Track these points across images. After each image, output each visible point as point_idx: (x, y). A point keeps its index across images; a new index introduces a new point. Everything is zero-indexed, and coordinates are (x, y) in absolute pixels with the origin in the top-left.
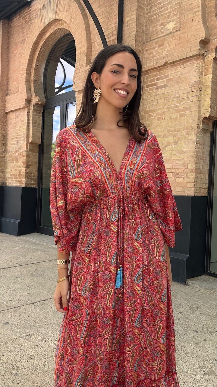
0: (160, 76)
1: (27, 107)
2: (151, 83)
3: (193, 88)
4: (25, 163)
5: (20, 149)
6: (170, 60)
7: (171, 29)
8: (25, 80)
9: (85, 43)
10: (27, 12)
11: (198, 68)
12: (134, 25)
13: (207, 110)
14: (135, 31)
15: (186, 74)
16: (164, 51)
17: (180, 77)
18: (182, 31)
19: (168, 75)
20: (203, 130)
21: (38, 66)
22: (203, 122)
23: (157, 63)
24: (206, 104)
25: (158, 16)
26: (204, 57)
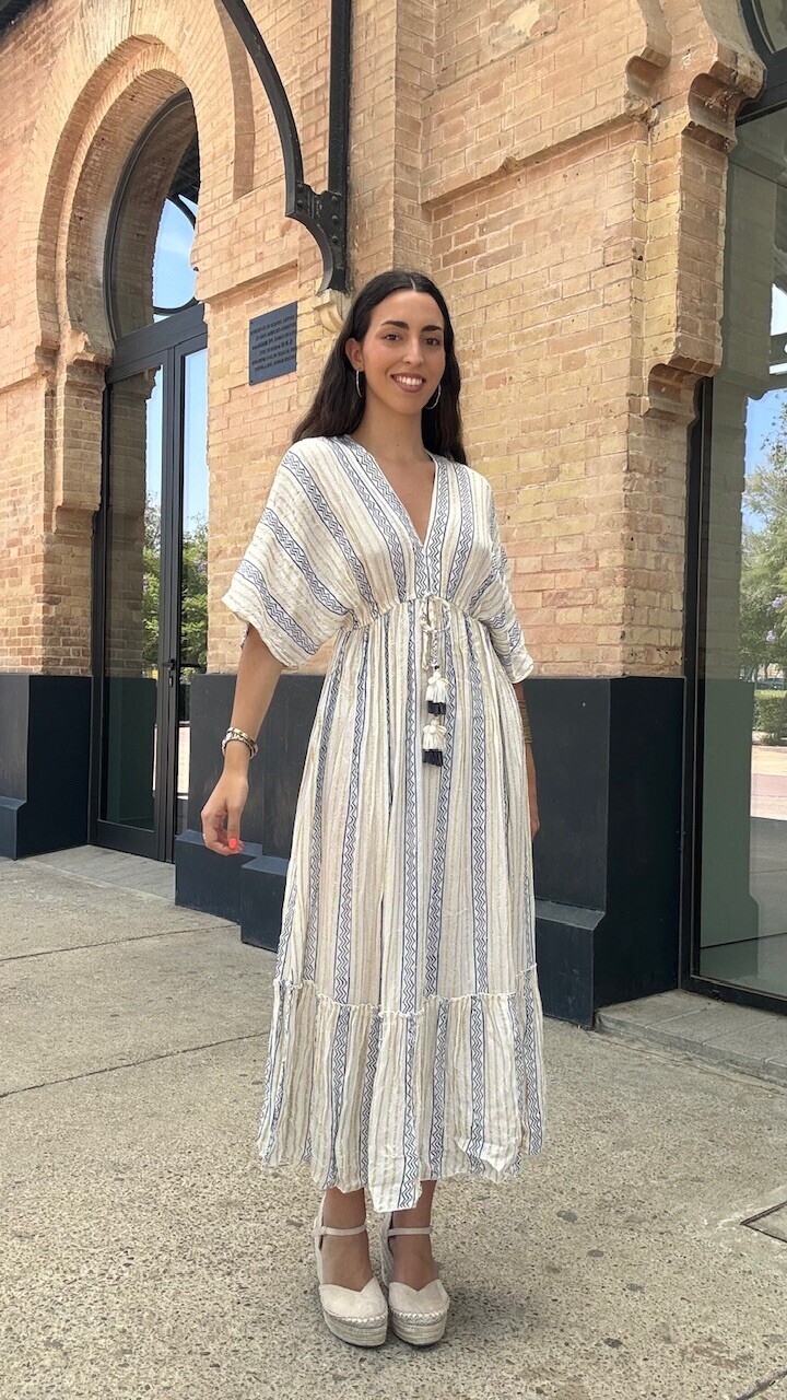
0: (493, 216)
1: (47, 374)
2: (460, 246)
3: (612, 249)
4: (42, 585)
5: (25, 531)
6: (522, 148)
7: (528, 30)
8: (35, 273)
9: (228, 115)
10: (39, 25)
11: (627, 169)
12: (390, 24)
13: (666, 336)
14: (395, 46)
15: (582, 197)
16: (501, 116)
17: (564, 213)
18: (562, 34)
19: (522, 208)
20: (651, 413)
21: (81, 218)
22: (651, 383)
23: (479, 166)
24: (661, 309)
26: (649, 128)
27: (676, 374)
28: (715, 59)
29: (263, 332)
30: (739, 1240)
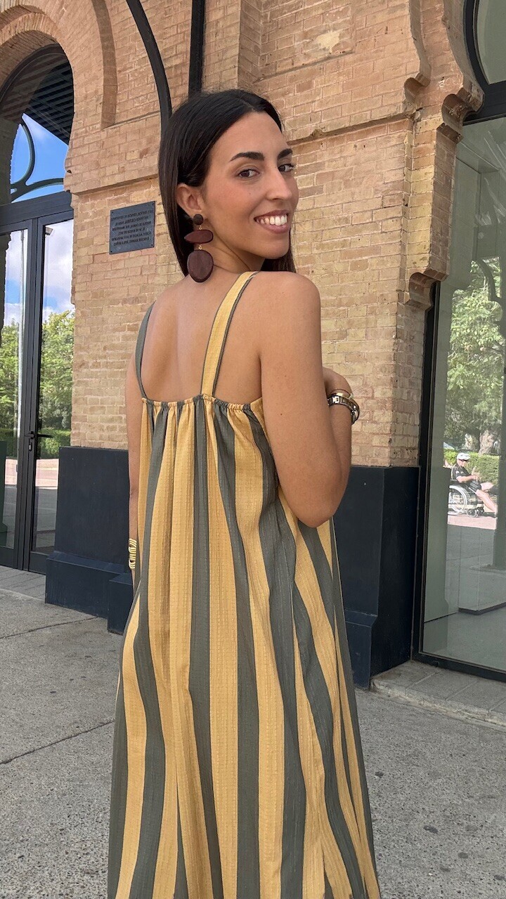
0: (302, 165)
3: (388, 198)
6: (327, 124)
7: (331, 49)
9: (98, 71)
11: (400, 148)
12: (235, 31)
13: (422, 256)
14: (238, 45)
15: (367, 161)
16: (313, 102)
17: (354, 170)
18: (359, 55)
19: (321, 164)
20: (409, 303)
22: (411, 284)
23: (295, 132)
24: (419, 239)
25: (295, 13)
26: (414, 123)
27: (425, 279)
28: (462, 86)
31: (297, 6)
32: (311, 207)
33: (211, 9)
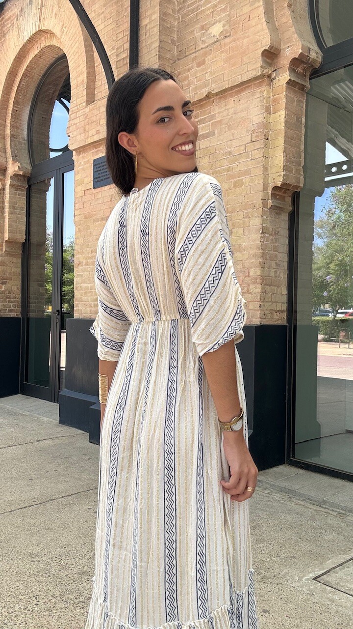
0: (202, 118)
1: (1, 180)
3: (254, 135)
6: (215, 88)
7: (218, 35)
9: (83, 67)
11: (261, 99)
12: (156, 30)
13: (279, 174)
14: (158, 40)
15: (242, 111)
16: (206, 73)
17: (233, 118)
18: (233, 37)
19: (214, 115)
20: (272, 208)
21: (17, 111)
22: (272, 194)
23: (196, 95)
24: (276, 162)
25: (196, 14)
26: (271, 81)
27: (283, 191)
28: (301, 51)
29: (99, 165)
30: (312, 587)
31: (197, 8)
32: (208, 146)
33: (142, 17)
